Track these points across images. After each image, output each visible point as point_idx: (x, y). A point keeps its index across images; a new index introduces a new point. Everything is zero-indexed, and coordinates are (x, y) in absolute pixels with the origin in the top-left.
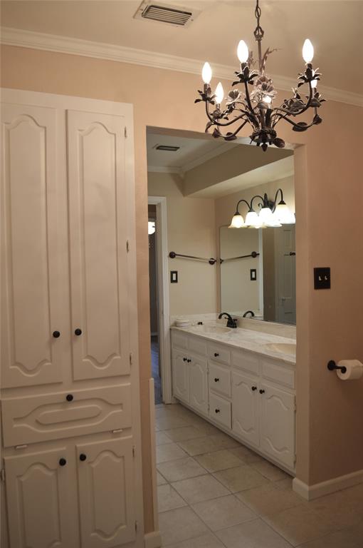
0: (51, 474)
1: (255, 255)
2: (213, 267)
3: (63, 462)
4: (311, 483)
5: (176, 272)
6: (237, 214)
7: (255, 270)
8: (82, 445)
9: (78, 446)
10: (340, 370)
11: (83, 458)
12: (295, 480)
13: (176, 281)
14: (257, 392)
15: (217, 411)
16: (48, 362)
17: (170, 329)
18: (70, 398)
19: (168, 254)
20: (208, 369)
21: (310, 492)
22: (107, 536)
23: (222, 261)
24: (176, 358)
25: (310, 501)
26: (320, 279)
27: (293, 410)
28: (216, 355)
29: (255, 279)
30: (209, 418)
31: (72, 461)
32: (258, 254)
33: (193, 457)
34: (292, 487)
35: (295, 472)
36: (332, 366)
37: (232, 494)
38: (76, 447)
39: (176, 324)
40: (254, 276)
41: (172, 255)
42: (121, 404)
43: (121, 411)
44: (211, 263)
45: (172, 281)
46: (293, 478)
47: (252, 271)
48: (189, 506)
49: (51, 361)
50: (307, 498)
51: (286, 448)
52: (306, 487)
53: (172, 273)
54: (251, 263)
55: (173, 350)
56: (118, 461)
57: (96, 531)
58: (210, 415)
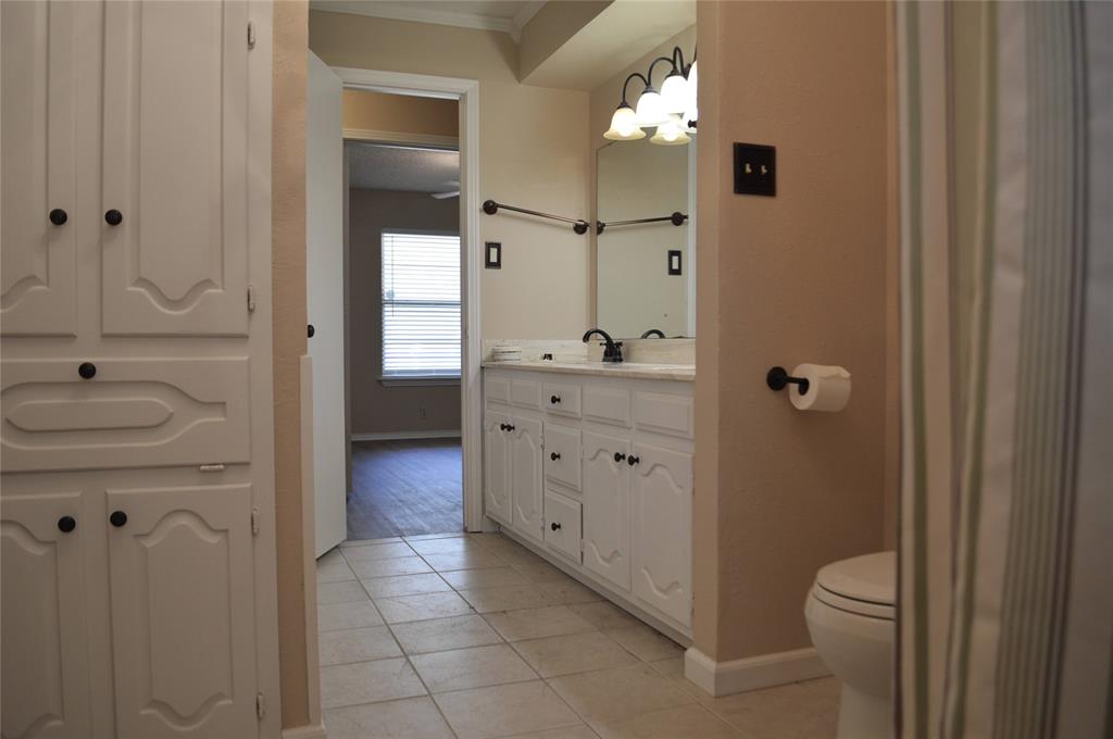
0: (39, 551)
1: (678, 219)
2: (582, 239)
3: (67, 525)
4: (721, 657)
5: (498, 246)
6: (624, 105)
7: (678, 253)
8: (122, 493)
9: (109, 491)
10: (797, 385)
11: (118, 519)
12: (691, 653)
13: (497, 265)
14: (625, 463)
15: (555, 527)
16: (42, 284)
17: (482, 368)
18: (87, 371)
19: (479, 205)
20: (543, 437)
21: (719, 677)
22: (184, 720)
23: (600, 229)
24: (491, 430)
25: (717, 697)
26: (748, 170)
27: (690, 491)
28: (554, 400)
29: (678, 272)
30: (544, 547)
31: (92, 524)
32: (686, 217)
33: (480, 615)
34: (683, 672)
35: (689, 634)
36: (778, 379)
37: (542, 679)
38: (106, 494)
39: (494, 356)
40: (675, 266)
41: (490, 208)
42: (224, 403)
43: (223, 419)
44: (580, 229)
45: (489, 264)
46: (685, 649)
47: (672, 253)
48: (430, 694)
49: (48, 284)
50: (711, 690)
51: (676, 584)
52: (710, 664)
53: (489, 246)
54: (669, 237)
55: (487, 411)
56: (214, 540)
57: (155, 703)
58: (545, 541)
